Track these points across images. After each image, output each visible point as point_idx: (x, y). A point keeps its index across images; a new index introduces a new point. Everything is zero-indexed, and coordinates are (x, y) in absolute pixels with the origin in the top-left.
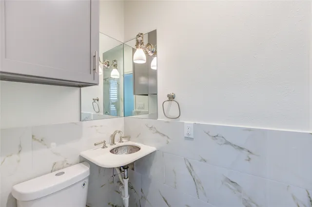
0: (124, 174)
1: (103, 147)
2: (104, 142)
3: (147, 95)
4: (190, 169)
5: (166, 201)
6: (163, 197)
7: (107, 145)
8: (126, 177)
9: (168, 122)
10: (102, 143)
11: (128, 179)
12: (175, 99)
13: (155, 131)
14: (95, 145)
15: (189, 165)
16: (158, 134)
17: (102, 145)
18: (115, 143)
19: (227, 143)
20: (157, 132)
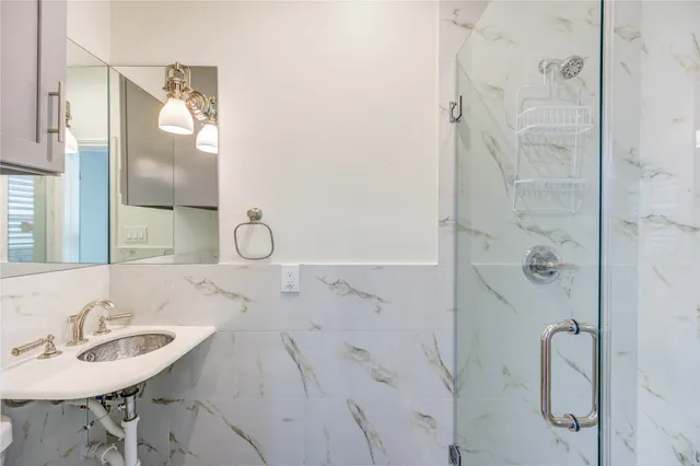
0: (126, 410)
1: (47, 355)
2: (50, 340)
3: (171, 208)
4: (293, 350)
5: (240, 433)
6: (233, 428)
7: (58, 348)
8: (132, 416)
9: (245, 267)
10: (43, 342)
11: (138, 419)
12: (261, 221)
13: (213, 289)
14: (16, 352)
15: (290, 344)
16: (220, 296)
17: (42, 349)
18: (85, 336)
19: (352, 291)
20: (218, 291)
